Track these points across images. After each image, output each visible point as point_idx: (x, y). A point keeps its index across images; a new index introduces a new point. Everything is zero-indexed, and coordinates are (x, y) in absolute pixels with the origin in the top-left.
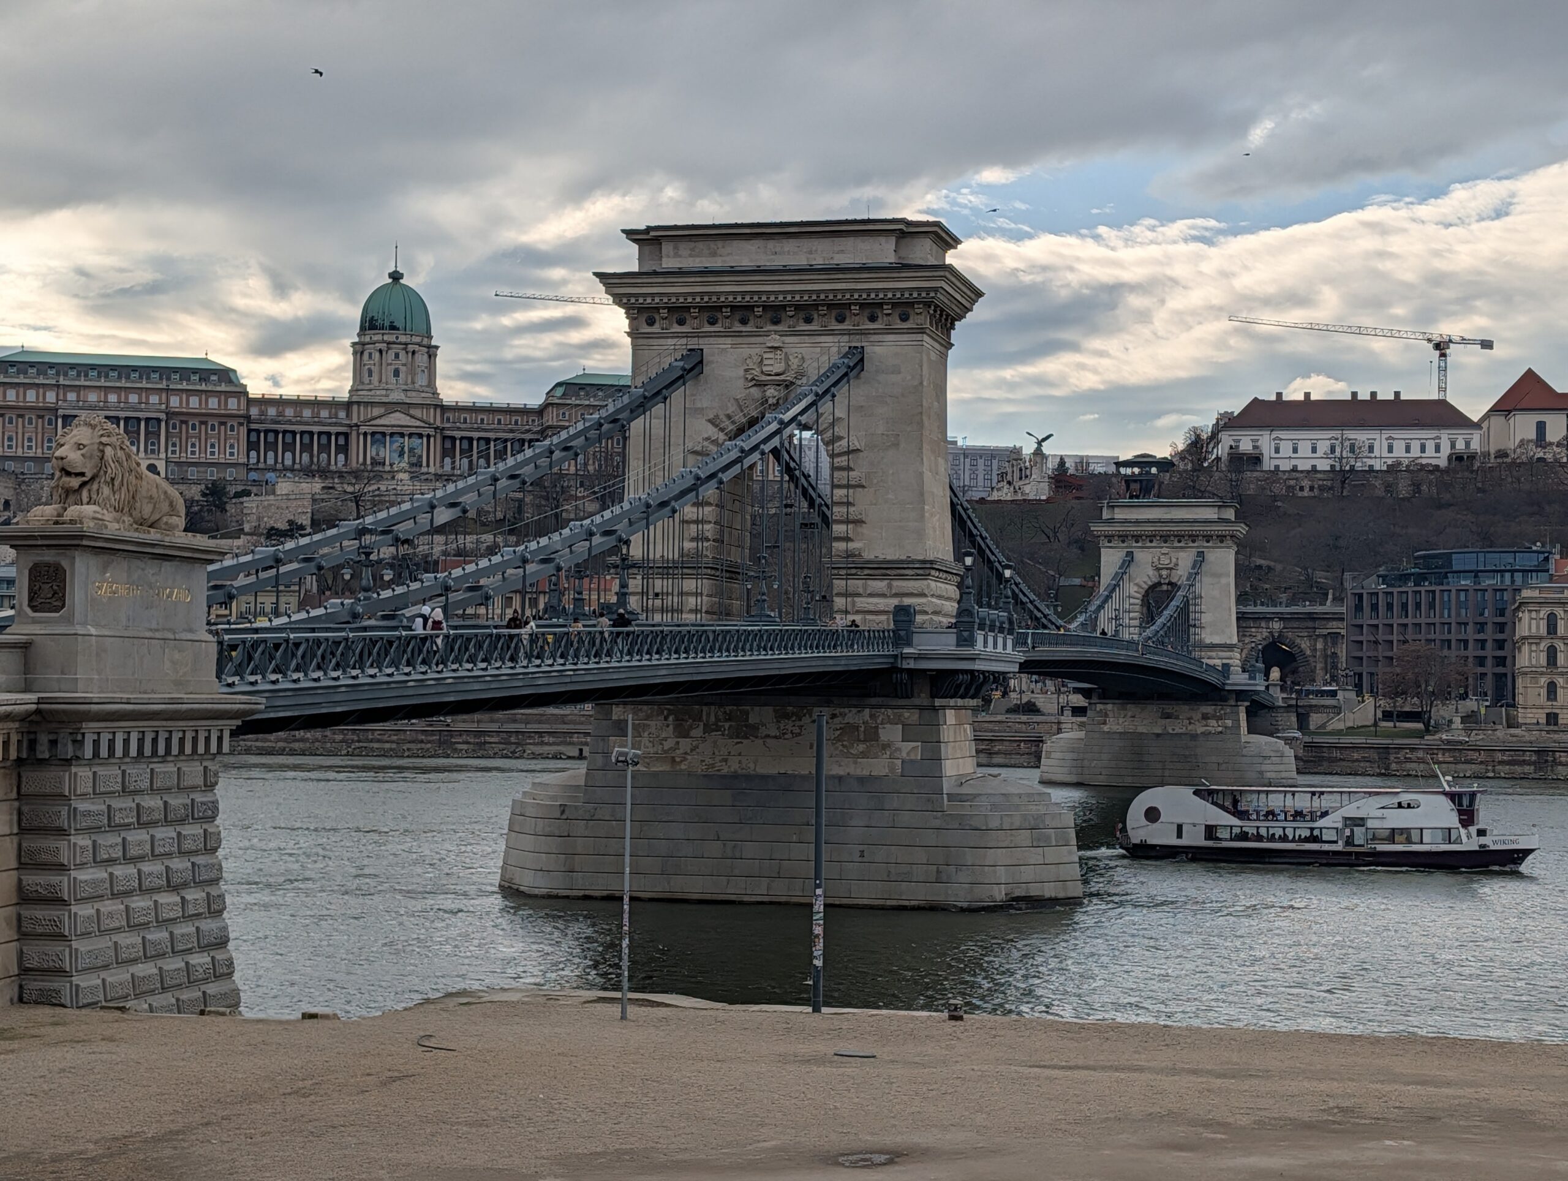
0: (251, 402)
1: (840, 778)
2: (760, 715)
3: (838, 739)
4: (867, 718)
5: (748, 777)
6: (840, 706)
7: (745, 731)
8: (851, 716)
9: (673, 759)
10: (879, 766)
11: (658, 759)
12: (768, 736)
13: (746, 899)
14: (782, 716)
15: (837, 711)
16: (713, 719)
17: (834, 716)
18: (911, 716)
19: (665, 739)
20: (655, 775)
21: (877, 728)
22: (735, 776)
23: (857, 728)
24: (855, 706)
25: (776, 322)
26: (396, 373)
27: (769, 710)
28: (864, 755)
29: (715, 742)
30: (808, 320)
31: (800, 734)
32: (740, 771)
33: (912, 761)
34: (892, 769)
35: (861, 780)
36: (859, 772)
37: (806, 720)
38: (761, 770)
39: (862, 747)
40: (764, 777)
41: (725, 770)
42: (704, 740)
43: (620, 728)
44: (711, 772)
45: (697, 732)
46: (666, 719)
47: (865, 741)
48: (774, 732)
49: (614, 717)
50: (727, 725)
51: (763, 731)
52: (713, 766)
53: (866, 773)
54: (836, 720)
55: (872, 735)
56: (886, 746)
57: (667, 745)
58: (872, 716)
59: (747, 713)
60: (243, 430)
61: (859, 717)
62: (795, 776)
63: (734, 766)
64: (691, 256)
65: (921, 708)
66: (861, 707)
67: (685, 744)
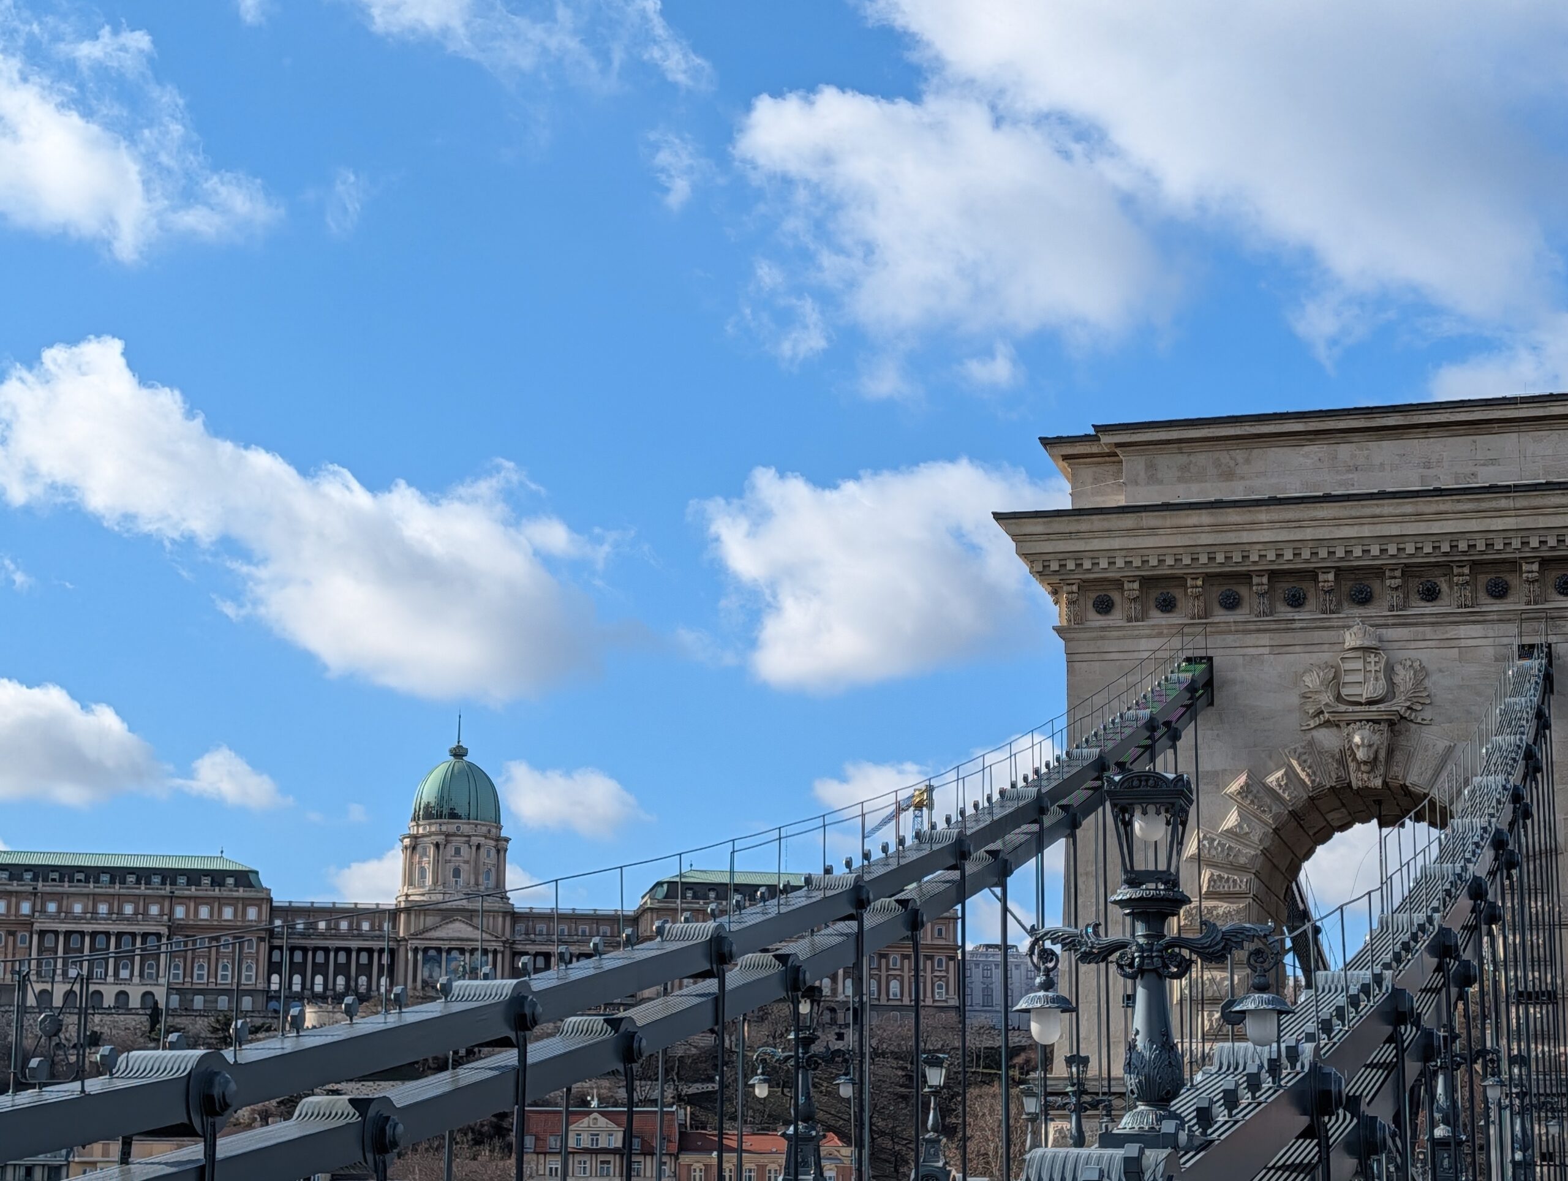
0: (274, 911)
25: (1364, 598)
26: (457, 873)
30: (1431, 594)
60: (264, 947)
64: (1180, 480)
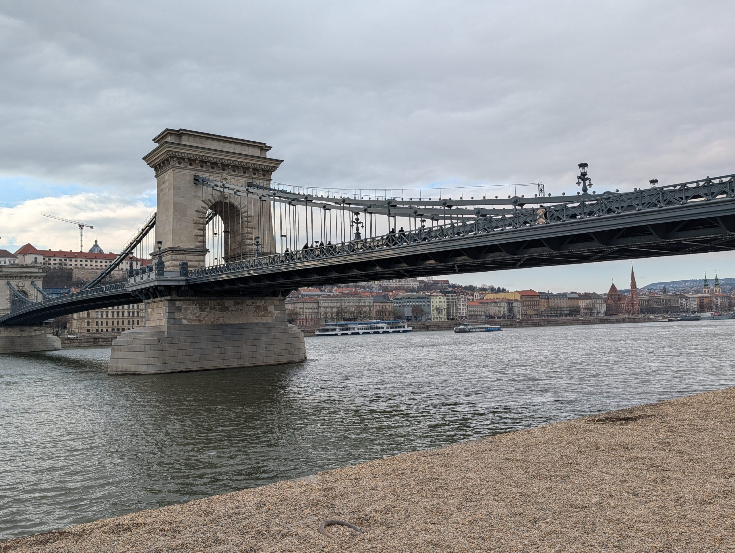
1: (257, 323)
2: (229, 303)
3: (255, 311)
4: (263, 303)
5: (227, 325)
6: (255, 300)
7: (224, 309)
8: (259, 303)
9: (200, 320)
10: (268, 319)
11: (194, 320)
12: (232, 310)
13: (230, 367)
14: (236, 304)
15: (254, 302)
16: (213, 305)
17: (253, 303)
18: (277, 302)
19: (196, 313)
20: (194, 326)
21: (267, 307)
22: (222, 325)
23: (260, 307)
24: (260, 300)
27: (232, 301)
28: (264, 316)
29: (214, 313)
31: (242, 310)
32: (224, 323)
33: (278, 317)
34: (273, 320)
35: (264, 324)
36: (263, 321)
37: (244, 305)
38: (232, 323)
39: (263, 313)
40: (232, 325)
41: (218, 323)
42: (210, 312)
43: (179, 309)
44: (214, 323)
45: (208, 310)
46: (196, 305)
47: (263, 311)
48: (234, 309)
49: (176, 305)
50: (218, 307)
51: (230, 309)
52: (214, 321)
53: (265, 321)
54: (254, 304)
55: (265, 309)
56: (270, 312)
57: (197, 315)
58: (265, 303)
59: (224, 302)
61: (260, 303)
62: (241, 324)
63: (221, 321)
65: (280, 300)
66: (262, 300)
67: (204, 314)
